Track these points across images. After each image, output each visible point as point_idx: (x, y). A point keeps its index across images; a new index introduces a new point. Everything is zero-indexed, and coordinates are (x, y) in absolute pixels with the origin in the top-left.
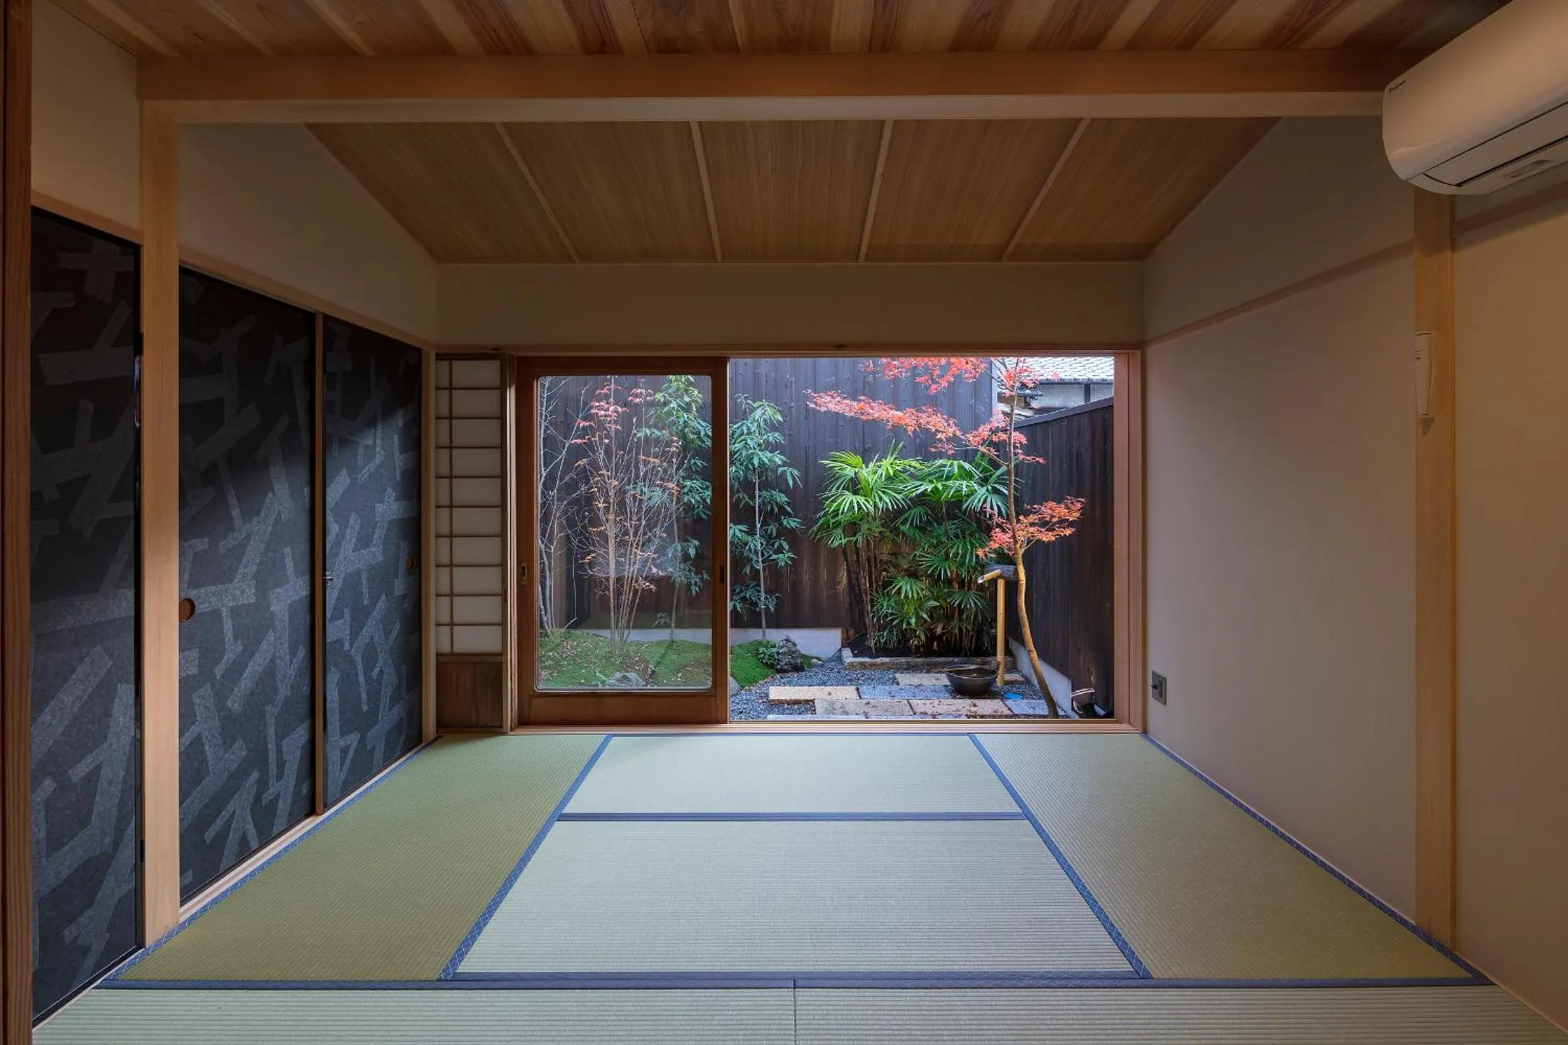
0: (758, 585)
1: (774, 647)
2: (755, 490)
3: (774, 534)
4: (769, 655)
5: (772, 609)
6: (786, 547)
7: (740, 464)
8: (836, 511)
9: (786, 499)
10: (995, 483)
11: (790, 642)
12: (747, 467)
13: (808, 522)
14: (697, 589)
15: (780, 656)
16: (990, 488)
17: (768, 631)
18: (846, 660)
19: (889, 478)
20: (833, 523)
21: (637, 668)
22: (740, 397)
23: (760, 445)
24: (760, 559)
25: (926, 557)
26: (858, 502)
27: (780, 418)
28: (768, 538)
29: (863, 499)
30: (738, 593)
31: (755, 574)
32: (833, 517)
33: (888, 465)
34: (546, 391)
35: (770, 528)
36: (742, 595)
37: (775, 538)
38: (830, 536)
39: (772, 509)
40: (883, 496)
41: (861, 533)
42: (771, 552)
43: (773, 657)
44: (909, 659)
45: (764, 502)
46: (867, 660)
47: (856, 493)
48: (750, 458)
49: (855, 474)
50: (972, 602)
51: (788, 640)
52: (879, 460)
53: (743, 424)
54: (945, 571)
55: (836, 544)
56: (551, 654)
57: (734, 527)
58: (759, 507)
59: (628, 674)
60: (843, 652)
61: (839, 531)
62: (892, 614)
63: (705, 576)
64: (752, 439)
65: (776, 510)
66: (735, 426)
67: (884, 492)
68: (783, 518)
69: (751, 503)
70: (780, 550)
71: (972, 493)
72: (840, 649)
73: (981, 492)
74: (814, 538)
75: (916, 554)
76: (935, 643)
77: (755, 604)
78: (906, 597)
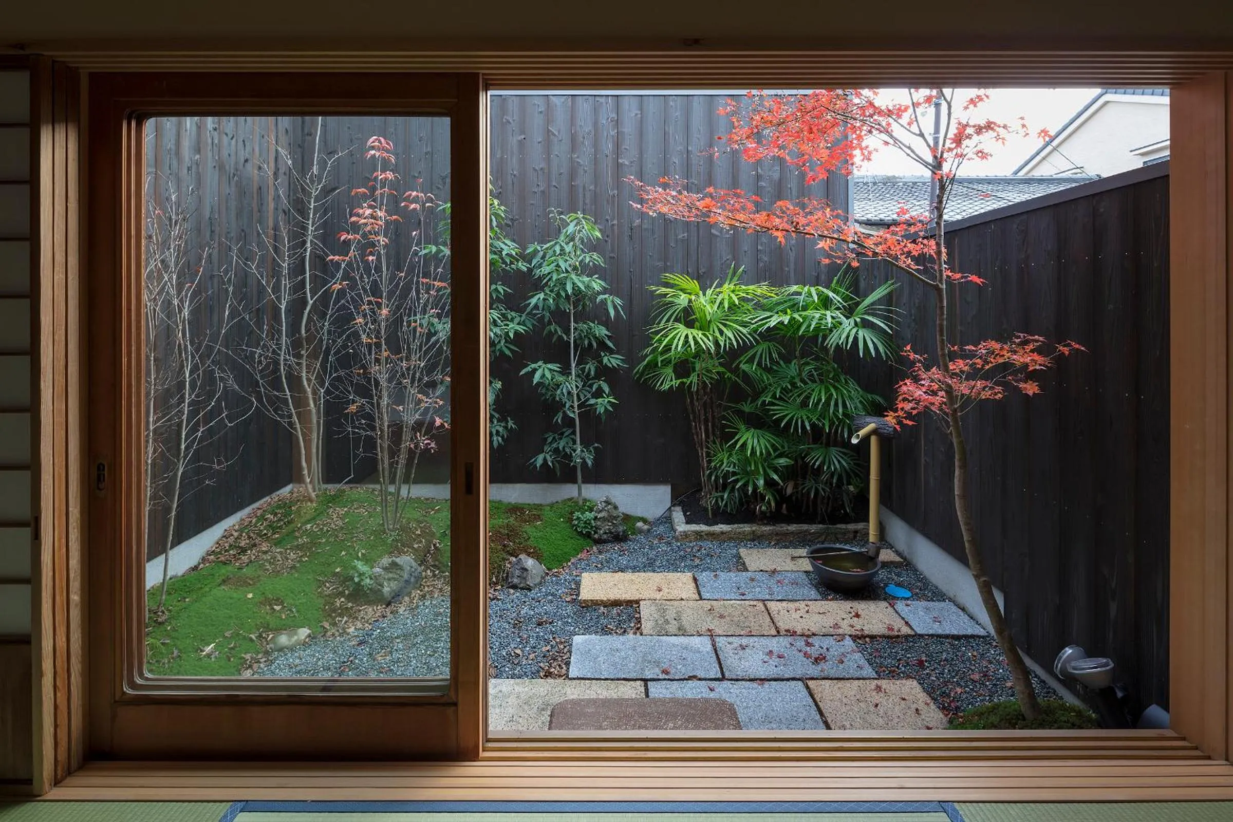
0: (574, 433)
1: (591, 510)
2: (570, 322)
3: (592, 373)
4: (585, 522)
5: (590, 463)
6: (606, 389)
7: (550, 291)
8: (668, 348)
9: (607, 333)
10: (866, 313)
11: (609, 504)
12: (558, 295)
13: (632, 359)
14: (500, 439)
15: (599, 523)
16: (858, 320)
17: (584, 486)
18: (677, 527)
19: (733, 307)
20: (662, 361)
21: (416, 546)
22: (552, 212)
23: (575, 268)
24: (576, 404)
25: (778, 405)
26: (694, 337)
27: (599, 235)
28: (586, 379)
29: (700, 333)
30: (551, 443)
31: (569, 422)
32: (662, 353)
33: (728, 292)
34: (312, 200)
35: (587, 367)
36: (555, 445)
37: (593, 379)
38: (659, 376)
39: (590, 344)
40: (725, 330)
41: (696, 373)
42: (589, 396)
43: (589, 524)
44: (755, 528)
45: (581, 338)
46: (703, 528)
47: (690, 325)
48: (562, 283)
49: (689, 303)
50: (837, 461)
51: (608, 503)
52: (720, 285)
53: (556, 243)
54: (803, 422)
55: (666, 387)
56: (309, 526)
57: (544, 365)
58: (575, 342)
59: (398, 560)
60: (674, 513)
61: (669, 371)
62: (734, 474)
63: (511, 424)
64: (566, 261)
65: (595, 345)
66: (545, 246)
67: (725, 325)
68: (603, 354)
69: (565, 338)
70: (599, 394)
71: (837, 325)
72: (670, 508)
73: (847, 325)
74: (639, 378)
75: (765, 401)
76: (784, 506)
77: (569, 457)
78: (753, 452)
